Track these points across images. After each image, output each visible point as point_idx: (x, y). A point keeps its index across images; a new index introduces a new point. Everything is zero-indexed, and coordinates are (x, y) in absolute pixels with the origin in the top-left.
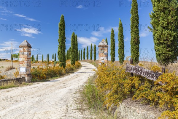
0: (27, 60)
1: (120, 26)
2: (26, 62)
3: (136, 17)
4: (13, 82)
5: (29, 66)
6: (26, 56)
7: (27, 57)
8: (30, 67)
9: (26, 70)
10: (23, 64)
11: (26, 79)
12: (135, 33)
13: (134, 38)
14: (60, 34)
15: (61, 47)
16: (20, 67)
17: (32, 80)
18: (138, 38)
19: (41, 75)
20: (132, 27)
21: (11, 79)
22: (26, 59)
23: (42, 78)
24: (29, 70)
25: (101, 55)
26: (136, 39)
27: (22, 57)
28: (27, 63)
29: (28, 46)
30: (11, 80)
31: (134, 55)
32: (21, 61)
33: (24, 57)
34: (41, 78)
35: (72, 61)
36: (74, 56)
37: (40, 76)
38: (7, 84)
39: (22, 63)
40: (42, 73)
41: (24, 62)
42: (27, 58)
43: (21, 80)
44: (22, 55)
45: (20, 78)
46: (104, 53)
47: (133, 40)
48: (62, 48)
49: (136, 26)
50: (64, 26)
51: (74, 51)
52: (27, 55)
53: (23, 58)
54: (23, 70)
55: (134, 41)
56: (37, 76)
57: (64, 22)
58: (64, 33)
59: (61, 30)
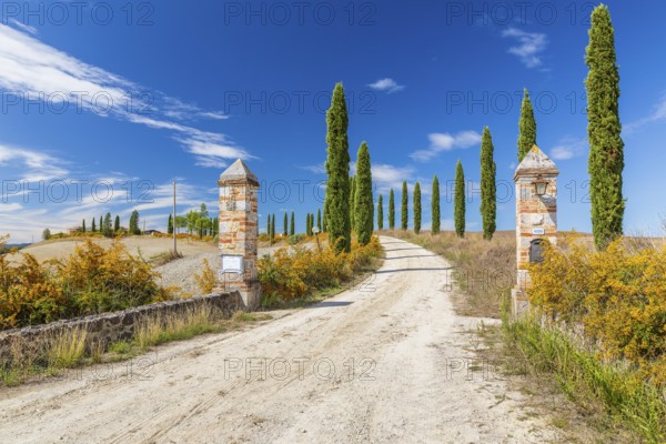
0: (246, 231)
1: (526, 116)
2: (242, 236)
3: (608, 73)
4: (204, 312)
5: (251, 251)
6: (244, 215)
7: (246, 219)
8: (256, 254)
9: (244, 265)
10: (233, 243)
11: (245, 297)
12: (610, 129)
13: (605, 149)
14: (334, 146)
15: (336, 188)
16: (222, 256)
17: (262, 300)
18: (618, 148)
19: (291, 284)
20: (596, 111)
21: (196, 301)
22: (244, 227)
23: (293, 294)
24: (251, 266)
25: (532, 207)
26: (612, 153)
27: (228, 220)
28: (246, 239)
29: (248, 180)
30: (197, 303)
31: (607, 209)
32: (226, 235)
33: (235, 220)
34: (291, 291)
35: (361, 232)
36: (366, 217)
37: (285, 285)
38: (186, 321)
39: (230, 241)
40: (291, 274)
41: (234, 236)
42: (247, 224)
43: (227, 301)
44: (229, 214)
45: (224, 296)
46: (543, 200)
47: (602, 157)
48: (341, 191)
49: (612, 105)
50: (345, 120)
51: (367, 203)
52: (247, 212)
53: (230, 223)
54: (233, 264)
55: (603, 161)
56: (277, 285)
57: (344, 108)
58: (345, 143)
59: (336, 131)
